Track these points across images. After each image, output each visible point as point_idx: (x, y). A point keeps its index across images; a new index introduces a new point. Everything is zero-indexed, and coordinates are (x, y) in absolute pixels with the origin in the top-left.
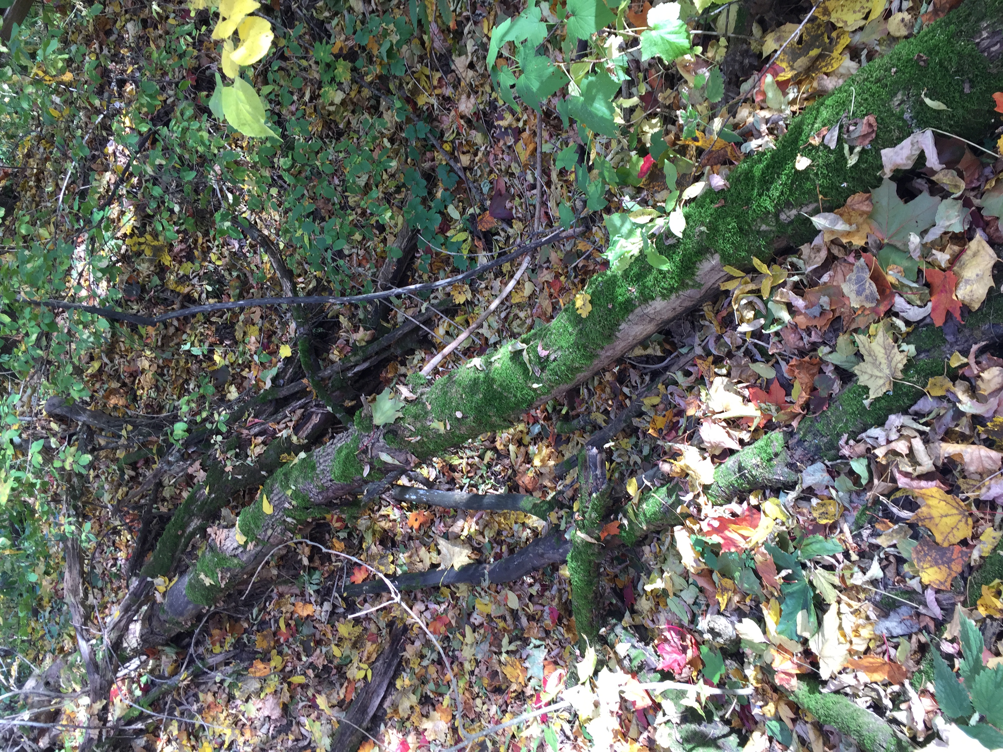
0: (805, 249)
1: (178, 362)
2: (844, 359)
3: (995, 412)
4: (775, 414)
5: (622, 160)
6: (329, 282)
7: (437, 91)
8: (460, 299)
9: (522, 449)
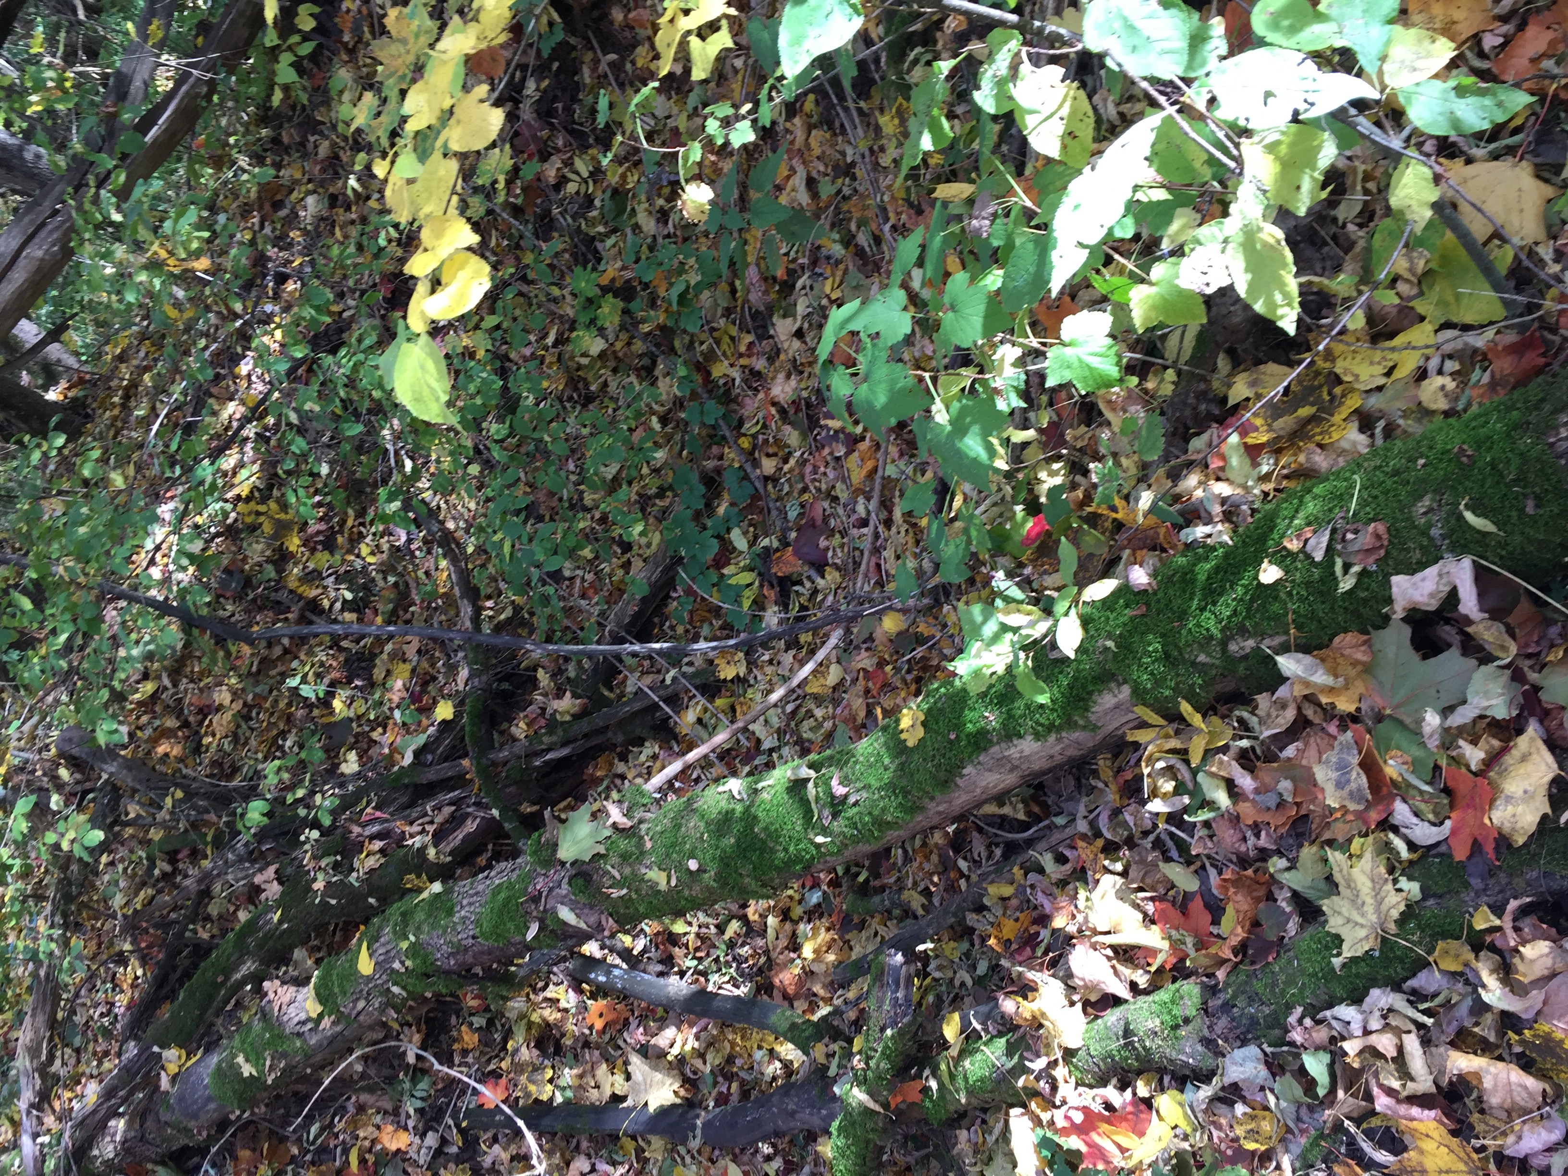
0: (1263, 700)
1: (276, 701)
2: (1308, 883)
3: (1539, 1013)
4: (1192, 952)
5: (1001, 515)
6: (532, 614)
7: (743, 361)
8: (727, 672)
9: (788, 926)
